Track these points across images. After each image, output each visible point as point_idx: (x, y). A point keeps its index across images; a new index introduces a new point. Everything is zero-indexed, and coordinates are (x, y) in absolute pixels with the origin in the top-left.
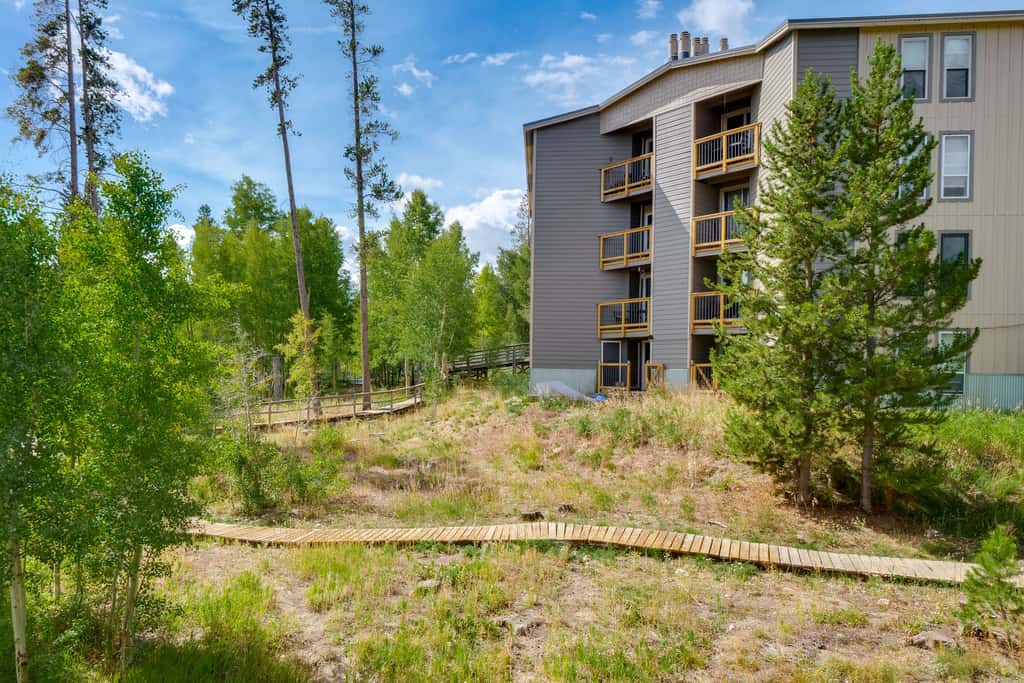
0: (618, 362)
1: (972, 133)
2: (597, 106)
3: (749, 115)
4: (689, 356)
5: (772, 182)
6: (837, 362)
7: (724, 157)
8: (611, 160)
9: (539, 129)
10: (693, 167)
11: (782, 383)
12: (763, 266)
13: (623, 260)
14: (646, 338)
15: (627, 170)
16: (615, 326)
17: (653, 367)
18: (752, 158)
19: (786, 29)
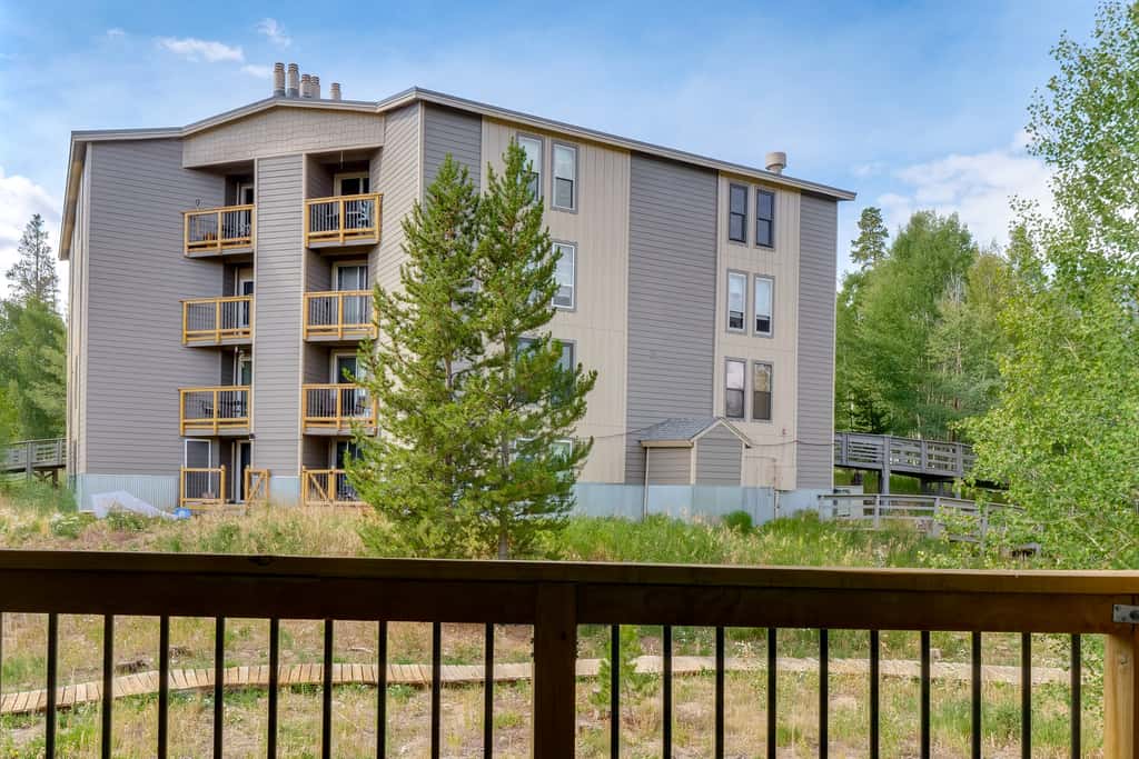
0: (207, 467)
1: (575, 244)
2: (180, 129)
3: (366, 182)
4: (300, 460)
5: (411, 269)
6: (474, 468)
7: (342, 226)
8: (198, 202)
9: (94, 143)
10: (304, 232)
11: (426, 490)
12: (406, 360)
13: (215, 336)
14: (246, 437)
15: (220, 220)
16: (203, 420)
17: (255, 474)
18: (372, 233)
19: (413, 96)
